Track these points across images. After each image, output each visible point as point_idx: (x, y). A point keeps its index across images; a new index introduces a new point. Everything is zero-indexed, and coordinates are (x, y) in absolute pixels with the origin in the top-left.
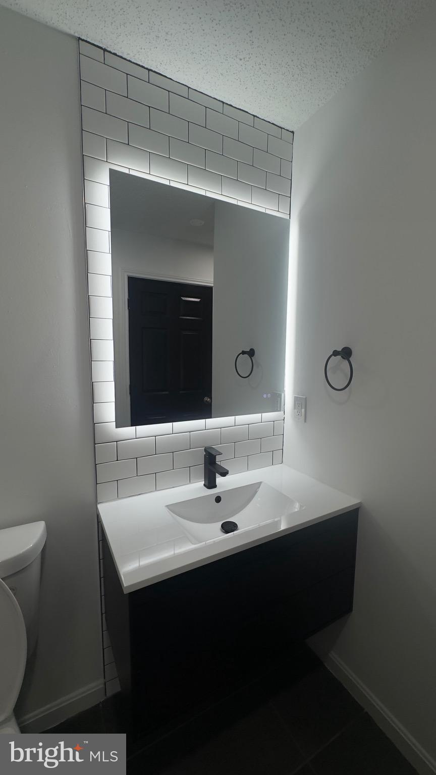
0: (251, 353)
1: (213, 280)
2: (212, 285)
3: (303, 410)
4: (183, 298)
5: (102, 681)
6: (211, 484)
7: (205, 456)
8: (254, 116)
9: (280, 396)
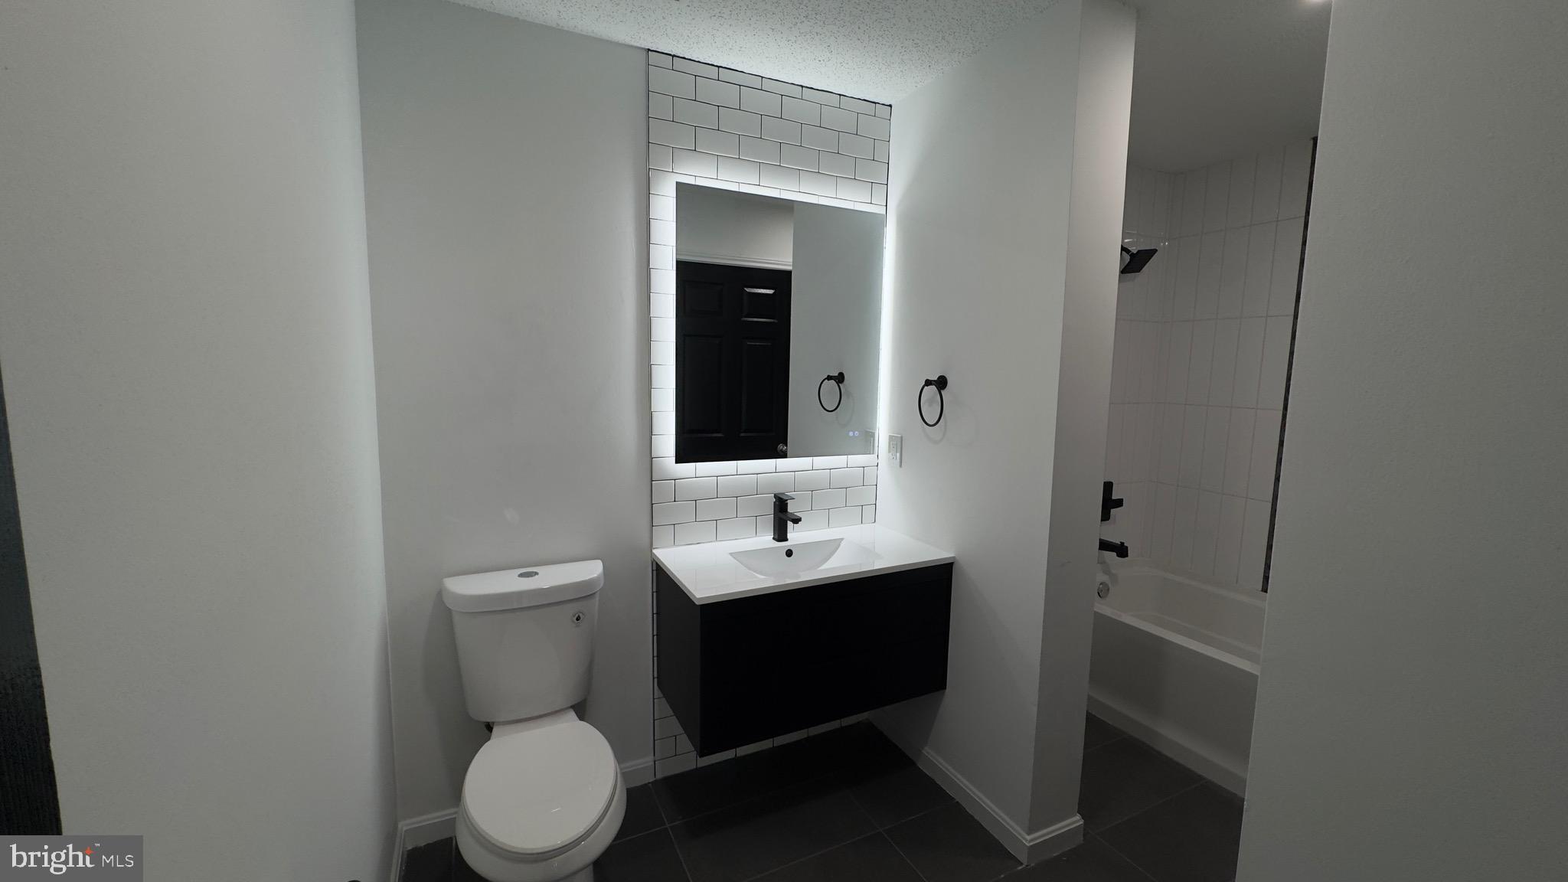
0: (840, 379)
1: (791, 260)
2: (790, 268)
3: (898, 455)
4: (748, 290)
5: (651, 758)
6: (781, 535)
7: (775, 503)
8: (840, 95)
9: (873, 435)
